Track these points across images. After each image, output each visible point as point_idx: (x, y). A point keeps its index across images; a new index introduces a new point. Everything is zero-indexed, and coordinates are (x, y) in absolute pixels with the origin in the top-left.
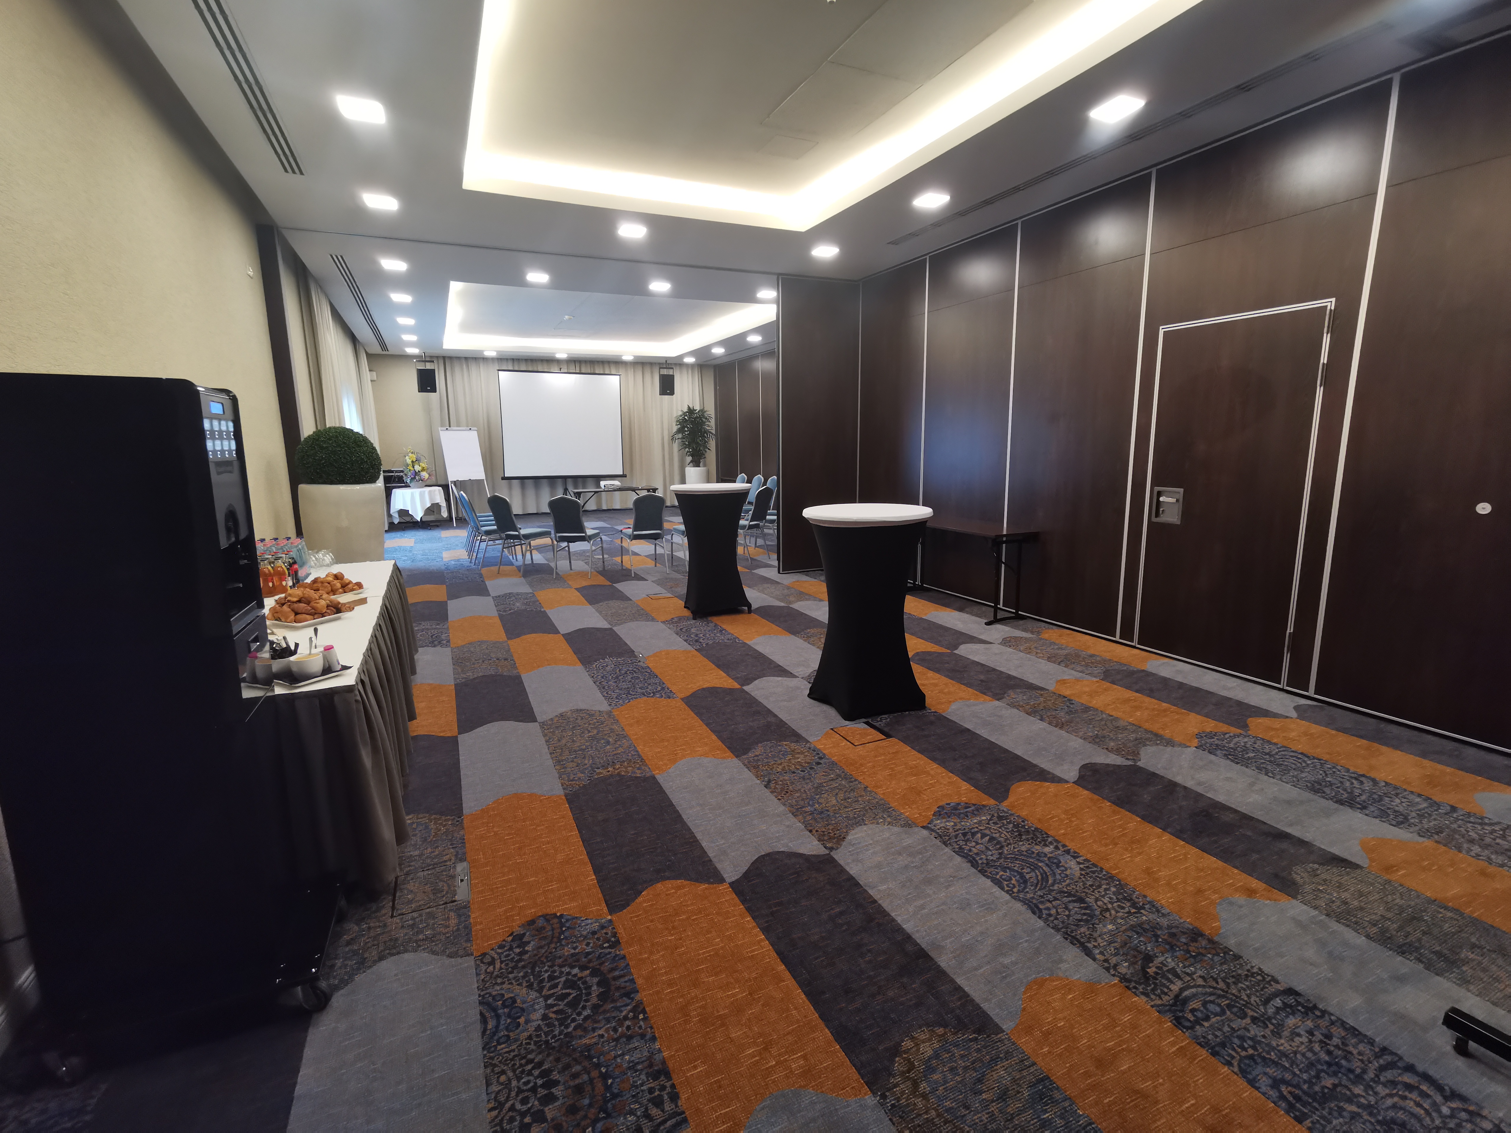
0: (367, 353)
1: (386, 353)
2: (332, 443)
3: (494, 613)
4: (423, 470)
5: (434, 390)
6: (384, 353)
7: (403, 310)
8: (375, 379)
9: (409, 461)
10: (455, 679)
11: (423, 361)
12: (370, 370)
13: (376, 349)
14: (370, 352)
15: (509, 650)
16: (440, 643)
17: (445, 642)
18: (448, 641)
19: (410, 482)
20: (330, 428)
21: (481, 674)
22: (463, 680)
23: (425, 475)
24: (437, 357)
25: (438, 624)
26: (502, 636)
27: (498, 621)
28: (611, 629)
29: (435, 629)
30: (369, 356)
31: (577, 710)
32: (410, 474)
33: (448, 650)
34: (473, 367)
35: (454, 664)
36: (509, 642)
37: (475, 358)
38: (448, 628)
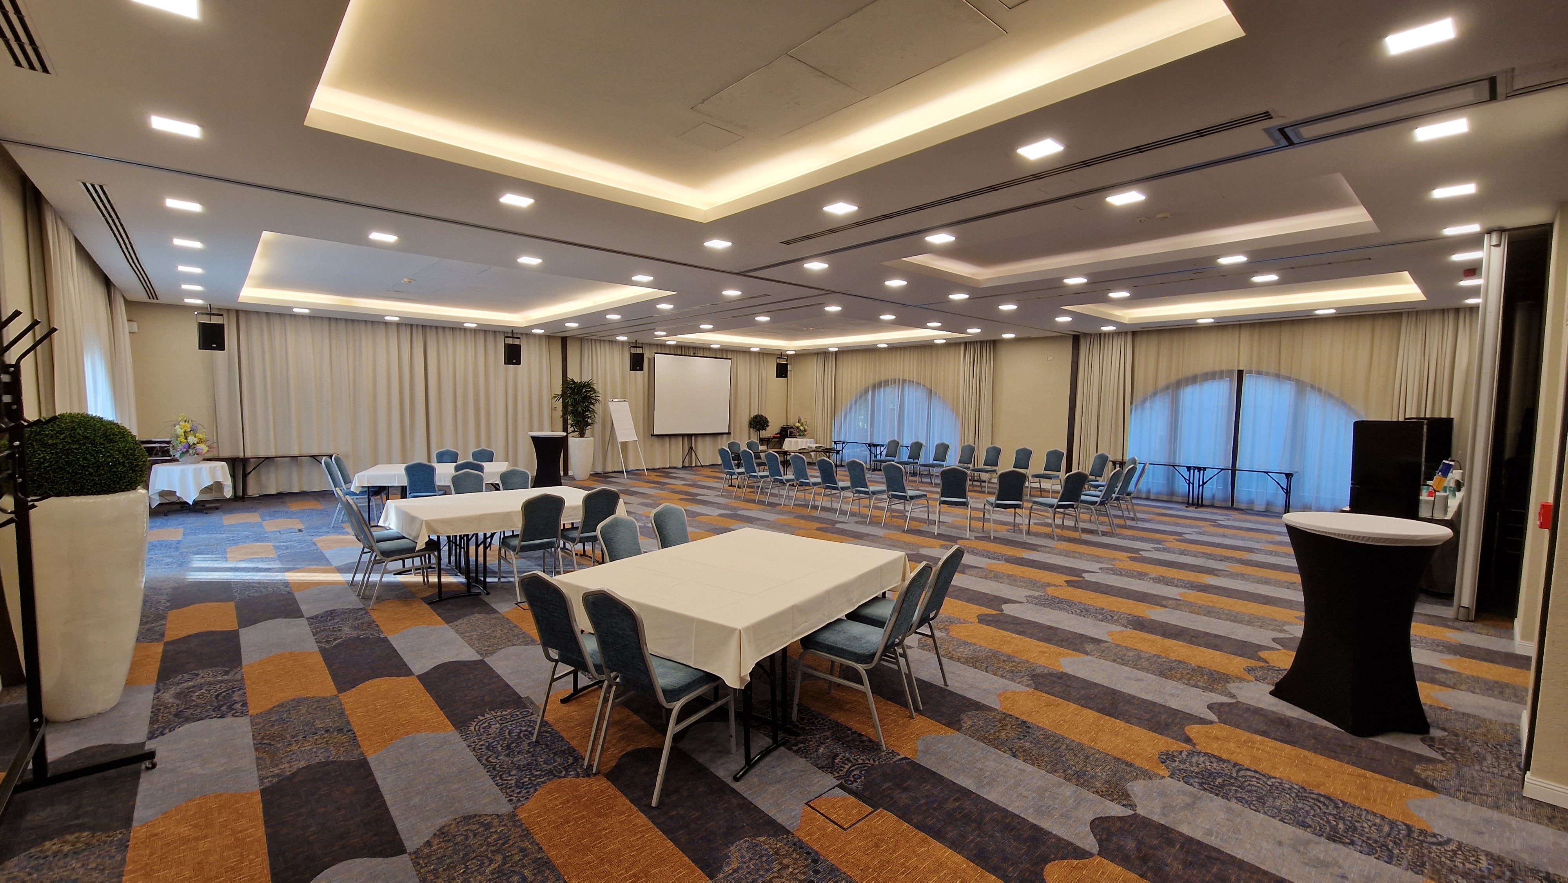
0: (126, 300)
1: (155, 301)
2: (64, 438)
3: (311, 646)
4: (200, 441)
5: (221, 347)
6: (152, 301)
7: (189, 256)
8: (136, 330)
9: (180, 431)
10: (261, 779)
11: (207, 314)
12: (128, 321)
13: (141, 295)
14: (129, 298)
15: (342, 713)
16: (230, 708)
17: (238, 706)
18: (245, 704)
19: (180, 457)
20: (62, 416)
21: (303, 764)
22: (275, 780)
23: (203, 448)
24: (228, 310)
25: (227, 673)
26: (328, 688)
27: (319, 658)
28: (482, 662)
29: (222, 682)
30: (128, 303)
31: (465, 818)
32: (180, 447)
33: (246, 720)
34: (277, 324)
35: (256, 749)
36: (341, 696)
37: (280, 314)
38: (242, 679)
